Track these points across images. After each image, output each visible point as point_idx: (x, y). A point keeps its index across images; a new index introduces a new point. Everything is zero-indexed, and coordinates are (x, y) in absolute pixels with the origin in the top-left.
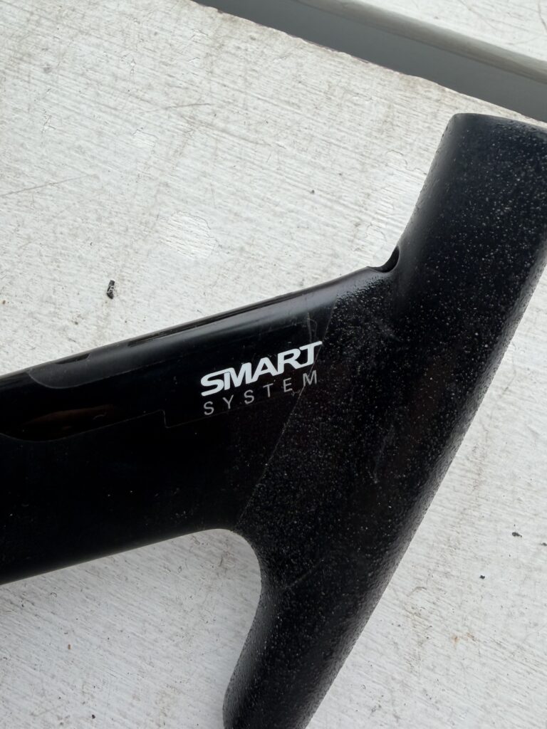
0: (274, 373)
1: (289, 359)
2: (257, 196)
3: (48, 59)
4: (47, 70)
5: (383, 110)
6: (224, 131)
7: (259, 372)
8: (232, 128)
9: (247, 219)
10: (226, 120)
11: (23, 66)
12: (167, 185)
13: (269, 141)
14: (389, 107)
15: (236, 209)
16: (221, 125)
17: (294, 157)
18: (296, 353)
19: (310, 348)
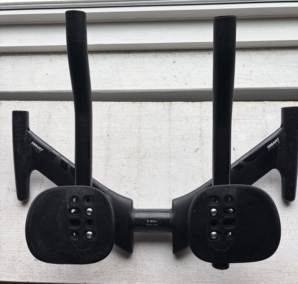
0: (275, 143)
1: (276, 141)
2: (249, 127)
3: (206, 118)
4: (207, 120)
5: (262, 108)
6: (240, 119)
7: (273, 144)
8: (241, 118)
9: (250, 131)
10: (239, 118)
11: (203, 120)
12: (235, 130)
13: (247, 118)
14: (263, 107)
15: (247, 130)
16: (239, 119)
17: (252, 119)
18: (276, 140)
19: (278, 139)
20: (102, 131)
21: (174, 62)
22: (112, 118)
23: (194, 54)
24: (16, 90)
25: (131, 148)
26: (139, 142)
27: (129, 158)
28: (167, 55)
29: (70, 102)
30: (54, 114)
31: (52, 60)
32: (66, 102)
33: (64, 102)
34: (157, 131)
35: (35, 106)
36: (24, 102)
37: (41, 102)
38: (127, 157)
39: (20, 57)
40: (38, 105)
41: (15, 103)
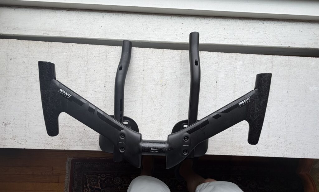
18: (247, 99)
20: (140, 67)
21: (182, 24)
22: (146, 59)
23: (195, 19)
24: (82, 37)
25: (157, 79)
26: (162, 75)
27: (156, 85)
28: (178, 18)
29: (119, 47)
30: (109, 55)
31: (103, 17)
32: (116, 47)
33: (115, 47)
34: (173, 69)
35: (96, 48)
36: (88, 45)
37: (100, 46)
38: (155, 84)
39: (81, 12)
40: (98, 48)
41: (82, 45)
